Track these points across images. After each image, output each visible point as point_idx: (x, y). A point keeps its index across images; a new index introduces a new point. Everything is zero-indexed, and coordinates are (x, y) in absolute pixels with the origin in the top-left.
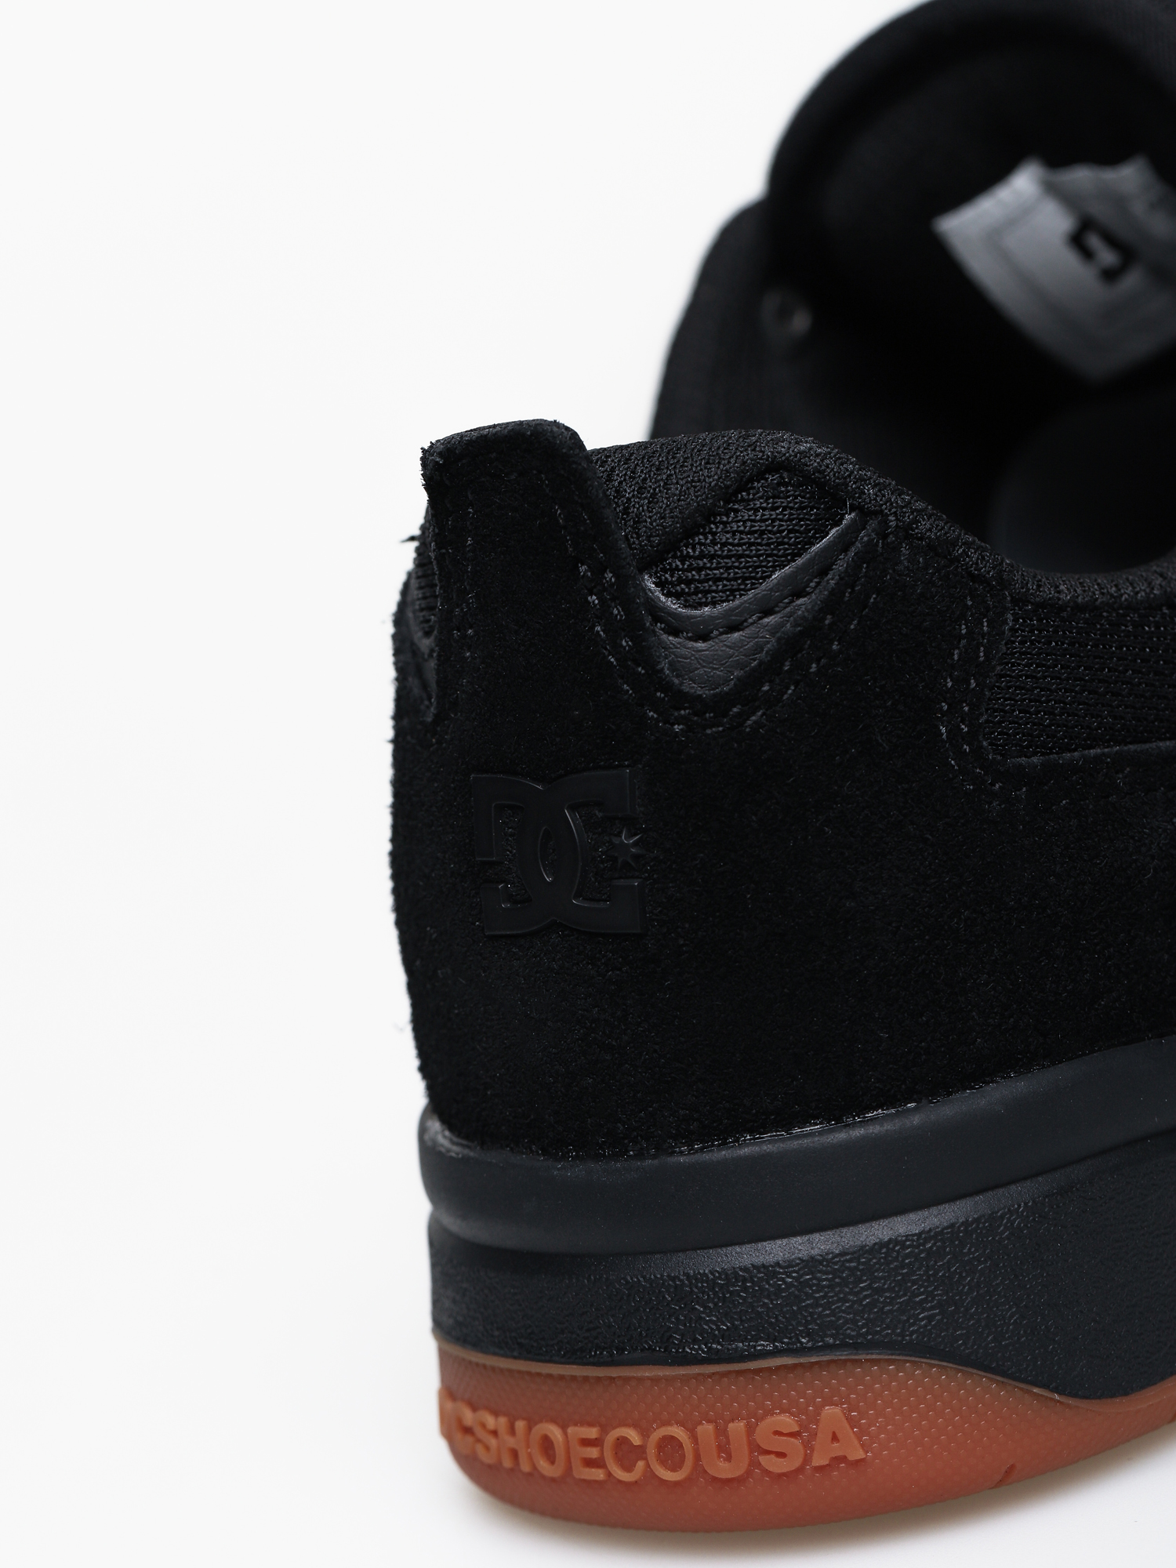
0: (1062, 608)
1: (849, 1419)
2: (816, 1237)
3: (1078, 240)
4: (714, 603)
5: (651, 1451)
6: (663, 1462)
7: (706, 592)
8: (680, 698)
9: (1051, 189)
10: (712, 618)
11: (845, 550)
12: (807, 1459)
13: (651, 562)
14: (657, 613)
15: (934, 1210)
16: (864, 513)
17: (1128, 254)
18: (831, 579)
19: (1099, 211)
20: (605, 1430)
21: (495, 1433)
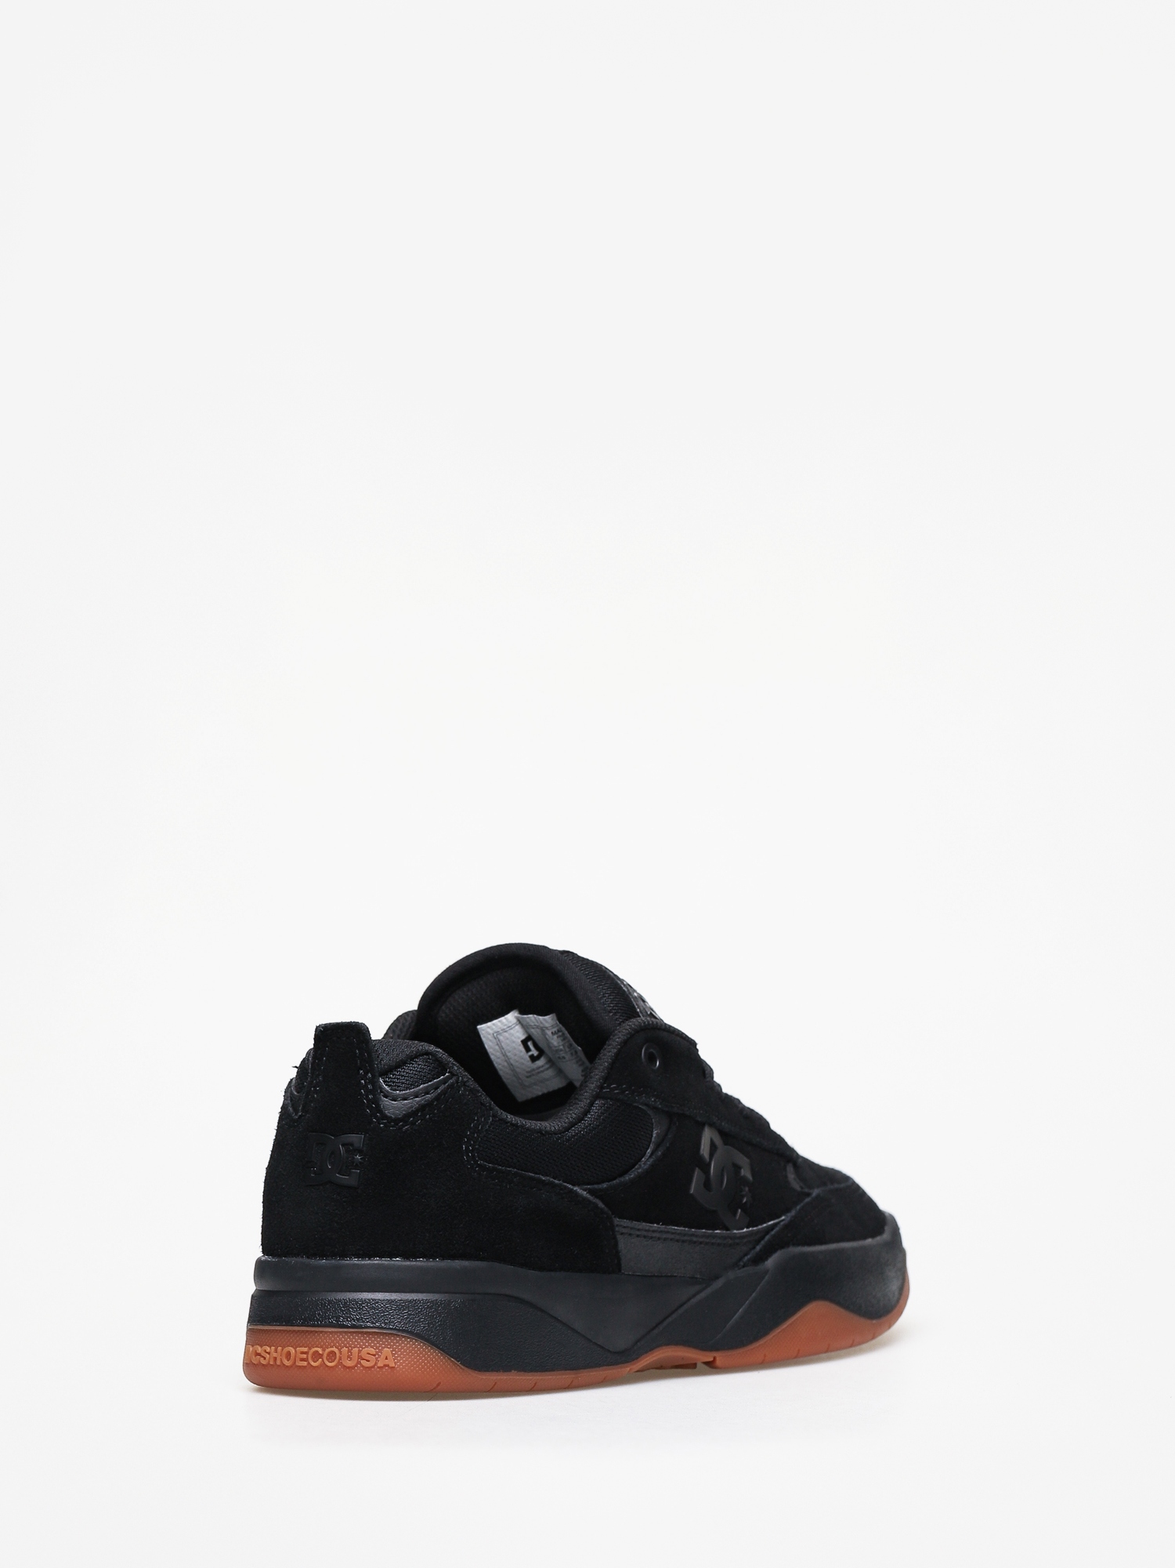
0: (507, 1123)
1: (392, 1353)
2: (393, 1294)
3: (524, 1042)
4: (400, 1091)
5: (325, 1355)
6: (328, 1360)
7: (398, 1086)
8: (384, 1117)
9: (519, 1021)
10: (399, 1095)
11: (444, 1084)
12: (376, 1364)
13: (381, 1075)
14: (382, 1090)
15: (432, 1294)
16: (452, 1075)
17: (541, 1052)
18: (439, 1091)
19: (535, 1032)
20: (310, 1349)
21: (269, 1353)
